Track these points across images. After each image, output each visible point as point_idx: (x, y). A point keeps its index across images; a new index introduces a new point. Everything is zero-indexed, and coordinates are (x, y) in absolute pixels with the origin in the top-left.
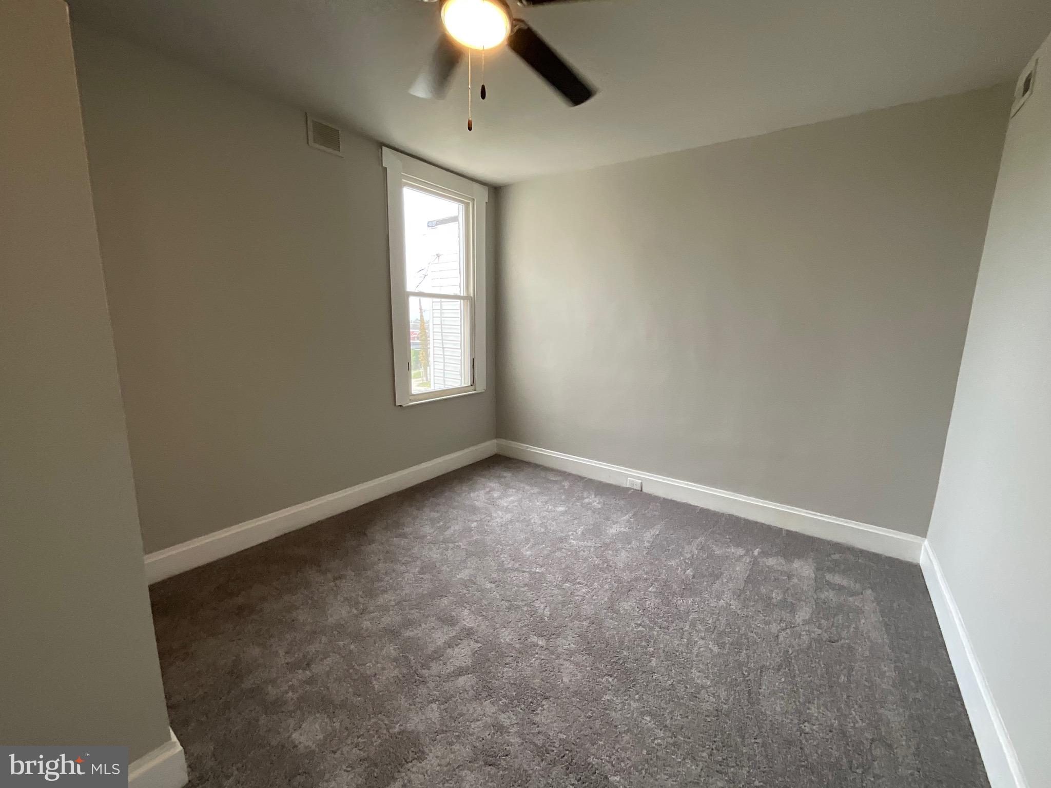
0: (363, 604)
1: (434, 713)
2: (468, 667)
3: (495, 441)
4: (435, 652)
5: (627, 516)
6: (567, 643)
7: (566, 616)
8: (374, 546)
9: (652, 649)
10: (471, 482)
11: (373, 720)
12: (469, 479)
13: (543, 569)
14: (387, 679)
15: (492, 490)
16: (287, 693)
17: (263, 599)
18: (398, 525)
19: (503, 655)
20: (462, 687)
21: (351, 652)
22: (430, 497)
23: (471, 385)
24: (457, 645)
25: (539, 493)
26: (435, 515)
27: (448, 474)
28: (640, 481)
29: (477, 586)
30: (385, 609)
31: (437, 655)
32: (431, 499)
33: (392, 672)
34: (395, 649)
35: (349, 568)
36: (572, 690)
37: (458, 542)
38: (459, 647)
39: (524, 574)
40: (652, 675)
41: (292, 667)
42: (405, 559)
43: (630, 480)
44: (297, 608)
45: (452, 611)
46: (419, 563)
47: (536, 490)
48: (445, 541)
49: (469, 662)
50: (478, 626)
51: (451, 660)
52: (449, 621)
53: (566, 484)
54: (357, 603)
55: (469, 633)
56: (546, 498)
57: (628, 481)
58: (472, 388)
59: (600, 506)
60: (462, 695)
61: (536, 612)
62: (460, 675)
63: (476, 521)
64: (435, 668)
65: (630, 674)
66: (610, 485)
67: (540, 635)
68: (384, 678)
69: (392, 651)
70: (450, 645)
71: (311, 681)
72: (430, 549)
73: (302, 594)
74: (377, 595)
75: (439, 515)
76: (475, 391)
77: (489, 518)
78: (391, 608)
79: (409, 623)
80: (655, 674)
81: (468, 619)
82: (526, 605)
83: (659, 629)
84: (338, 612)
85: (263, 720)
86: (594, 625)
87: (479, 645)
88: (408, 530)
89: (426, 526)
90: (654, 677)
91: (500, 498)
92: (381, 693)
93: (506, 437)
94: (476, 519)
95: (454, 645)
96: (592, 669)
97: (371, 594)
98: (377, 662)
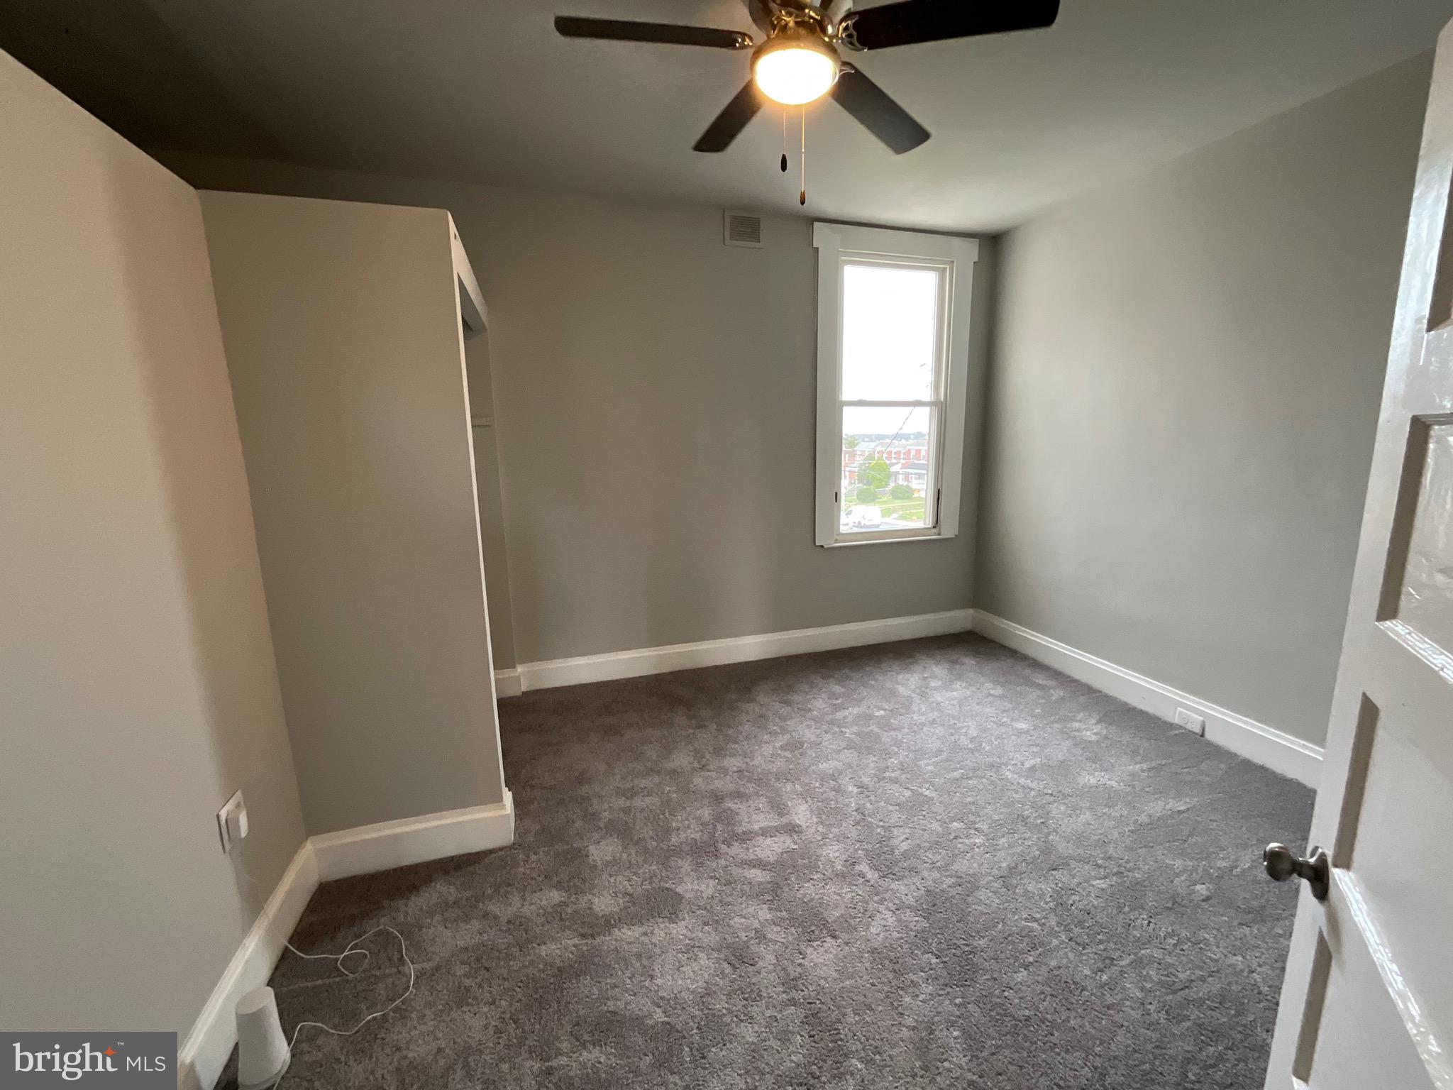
0: (708, 760)
1: (708, 888)
2: (769, 863)
3: (971, 611)
4: (744, 833)
5: (1138, 766)
6: (906, 890)
7: (929, 860)
8: (749, 706)
9: (1031, 959)
10: (910, 660)
11: (654, 867)
12: (911, 657)
13: (934, 794)
14: (686, 838)
15: (934, 677)
16: (605, 811)
17: (630, 725)
18: (790, 689)
19: (815, 869)
20: (750, 879)
21: (671, 799)
22: (846, 667)
23: (934, 527)
24: (771, 837)
25: (1002, 697)
26: (837, 689)
27: (886, 644)
28: (1201, 718)
29: (835, 783)
30: (725, 771)
31: (746, 838)
32: (846, 670)
33: (694, 833)
34: (709, 814)
35: (714, 721)
36: (872, 945)
37: (845, 727)
38: (773, 839)
39: (905, 791)
40: (1004, 989)
41: (622, 793)
42: (775, 728)
43: (1180, 713)
44: (651, 743)
45: (789, 800)
46: (787, 737)
47: (999, 691)
48: (832, 723)
49: (772, 859)
50: (807, 827)
51: (756, 849)
52: (780, 808)
53: (1057, 694)
54: (703, 757)
55: (792, 829)
56: (1008, 705)
57: (1177, 714)
58: (935, 531)
59: (1094, 738)
60: (744, 886)
61: (889, 838)
62: (754, 866)
63: (885, 710)
64: (736, 849)
65: (968, 970)
66: (1142, 713)
67: (875, 868)
68: (685, 835)
69: (706, 815)
70: (765, 832)
71: (627, 811)
72: (809, 727)
73: (661, 731)
74: (724, 756)
75: (843, 690)
76: (939, 535)
77: (903, 711)
78: (730, 773)
79: (739, 795)
80: (1011, 991)
81: (801, 813)
82: (882, 826)
83: (1067, 941)
84: (681, 760)
85: (578, 824)
86: (960, 889)
87: (796, 847)
88: (796, 698)
89: (820, 699)
90: (1006, 994)
91: (936, 689)
92: (673, 847)
93: (989, 609)
94: (887, 707)
95: (768, 834)
96: (916, 936)
97: (719, 752)
98: (687, 819)
